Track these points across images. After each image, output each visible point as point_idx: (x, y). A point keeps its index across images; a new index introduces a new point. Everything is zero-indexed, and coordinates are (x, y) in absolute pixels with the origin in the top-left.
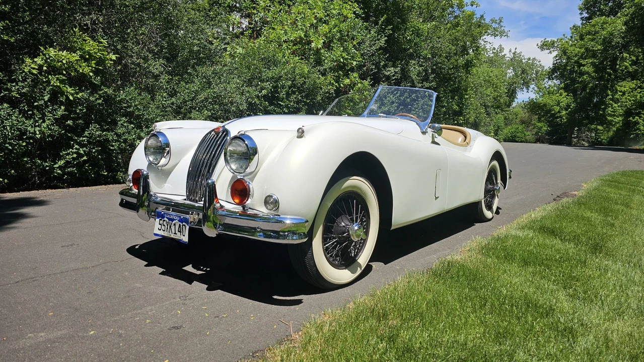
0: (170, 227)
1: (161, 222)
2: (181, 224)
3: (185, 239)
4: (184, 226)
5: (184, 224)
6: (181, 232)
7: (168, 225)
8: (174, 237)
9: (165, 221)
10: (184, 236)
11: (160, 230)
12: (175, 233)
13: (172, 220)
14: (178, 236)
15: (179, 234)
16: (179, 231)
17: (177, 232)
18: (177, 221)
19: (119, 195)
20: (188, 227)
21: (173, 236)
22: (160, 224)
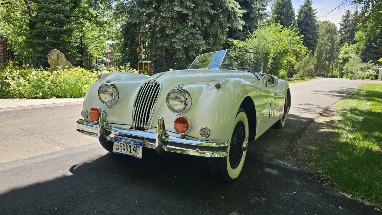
4: (138, 148)
5: (138, 146)
6: (135, 151)
15: (134, 152)
19: (76, 123)
20: (141, 148)
21: (128, 154)
22: (117, 146)
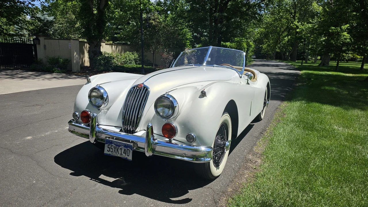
0: (117, 150)
1: (110, 146)
2: (126, 149)
3: (130, 158)
7: (115, 149)
8: (120, 156)
9: (113, 146)
10: (129, 156)
11: (109, 151)
12: (121, 154)
13: (119, 146)
14: (124, 156)
16: (124, 153)
17: (122, 153)
18: (123, 147)
